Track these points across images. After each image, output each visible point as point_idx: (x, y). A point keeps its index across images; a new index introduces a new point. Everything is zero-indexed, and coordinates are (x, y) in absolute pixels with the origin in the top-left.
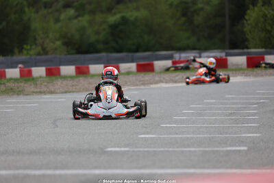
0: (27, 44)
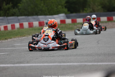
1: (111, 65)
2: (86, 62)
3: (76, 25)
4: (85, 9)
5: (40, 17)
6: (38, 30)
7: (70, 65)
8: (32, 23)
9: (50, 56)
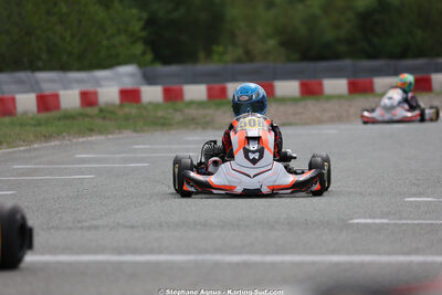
0: (218, 44)
1: (314, 263)
2: (217, 251)
3: (181, 111)
4: (215, 48)
5: (41, 75)
6: (34, 125)
7: (157, 264)
8: (13, 99)
9: (80, 225)
